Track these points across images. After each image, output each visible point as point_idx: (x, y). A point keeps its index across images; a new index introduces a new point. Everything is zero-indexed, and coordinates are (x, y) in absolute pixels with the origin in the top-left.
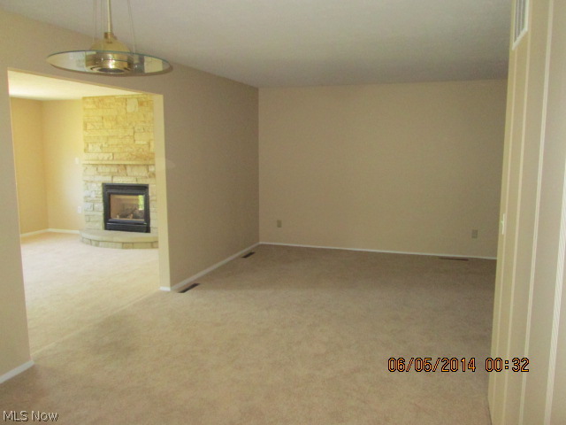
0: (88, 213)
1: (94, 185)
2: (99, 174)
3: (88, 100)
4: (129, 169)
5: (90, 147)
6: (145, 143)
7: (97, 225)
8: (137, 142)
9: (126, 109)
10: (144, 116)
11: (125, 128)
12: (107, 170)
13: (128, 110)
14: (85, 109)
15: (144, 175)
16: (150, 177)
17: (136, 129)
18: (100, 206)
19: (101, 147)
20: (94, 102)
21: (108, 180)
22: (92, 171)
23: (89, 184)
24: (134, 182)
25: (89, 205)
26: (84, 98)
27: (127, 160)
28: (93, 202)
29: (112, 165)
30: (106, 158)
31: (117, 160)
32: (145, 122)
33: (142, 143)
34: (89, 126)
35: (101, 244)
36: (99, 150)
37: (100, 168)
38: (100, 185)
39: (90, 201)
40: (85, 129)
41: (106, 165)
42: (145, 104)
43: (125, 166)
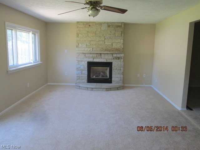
0: (79, 75)
1: (83, 63)
2: (86, 57)
3: (80, 23)
4: (103, 55)
5: (80, 45)
6: (110, 44)
7: (84, 81)
8: (106, 43)
9: (101, 28)
10: (110, 32)
11: (100, 37)
12: (91, 55)
13: (102, 29)
14: (77, 27)
15: (111, 58)
16: (113, 59)
17: (106, 37)
18: (86, 72)
19: (87, 45)
20: (84, 24)
21: (91, 60)
22: (83, 56)
23: (80, 62)
24: (105, 61)
25: (80, 72)
26: (78, 22)
27: (100, 51)
28: (82, 70)
29: (93, 53)
30: (89, 50)
31: (94, 51)
32: (111, 35)
33: (109, 44)
34: (80, 35)
35: (94, 89)
36: (85, 46)
37: (87, 55)
38: (87, 62)
39: (81, 70)
40: (78, 36)
41: (90, 53)
42: (111, 26)
43: (101, 54)
